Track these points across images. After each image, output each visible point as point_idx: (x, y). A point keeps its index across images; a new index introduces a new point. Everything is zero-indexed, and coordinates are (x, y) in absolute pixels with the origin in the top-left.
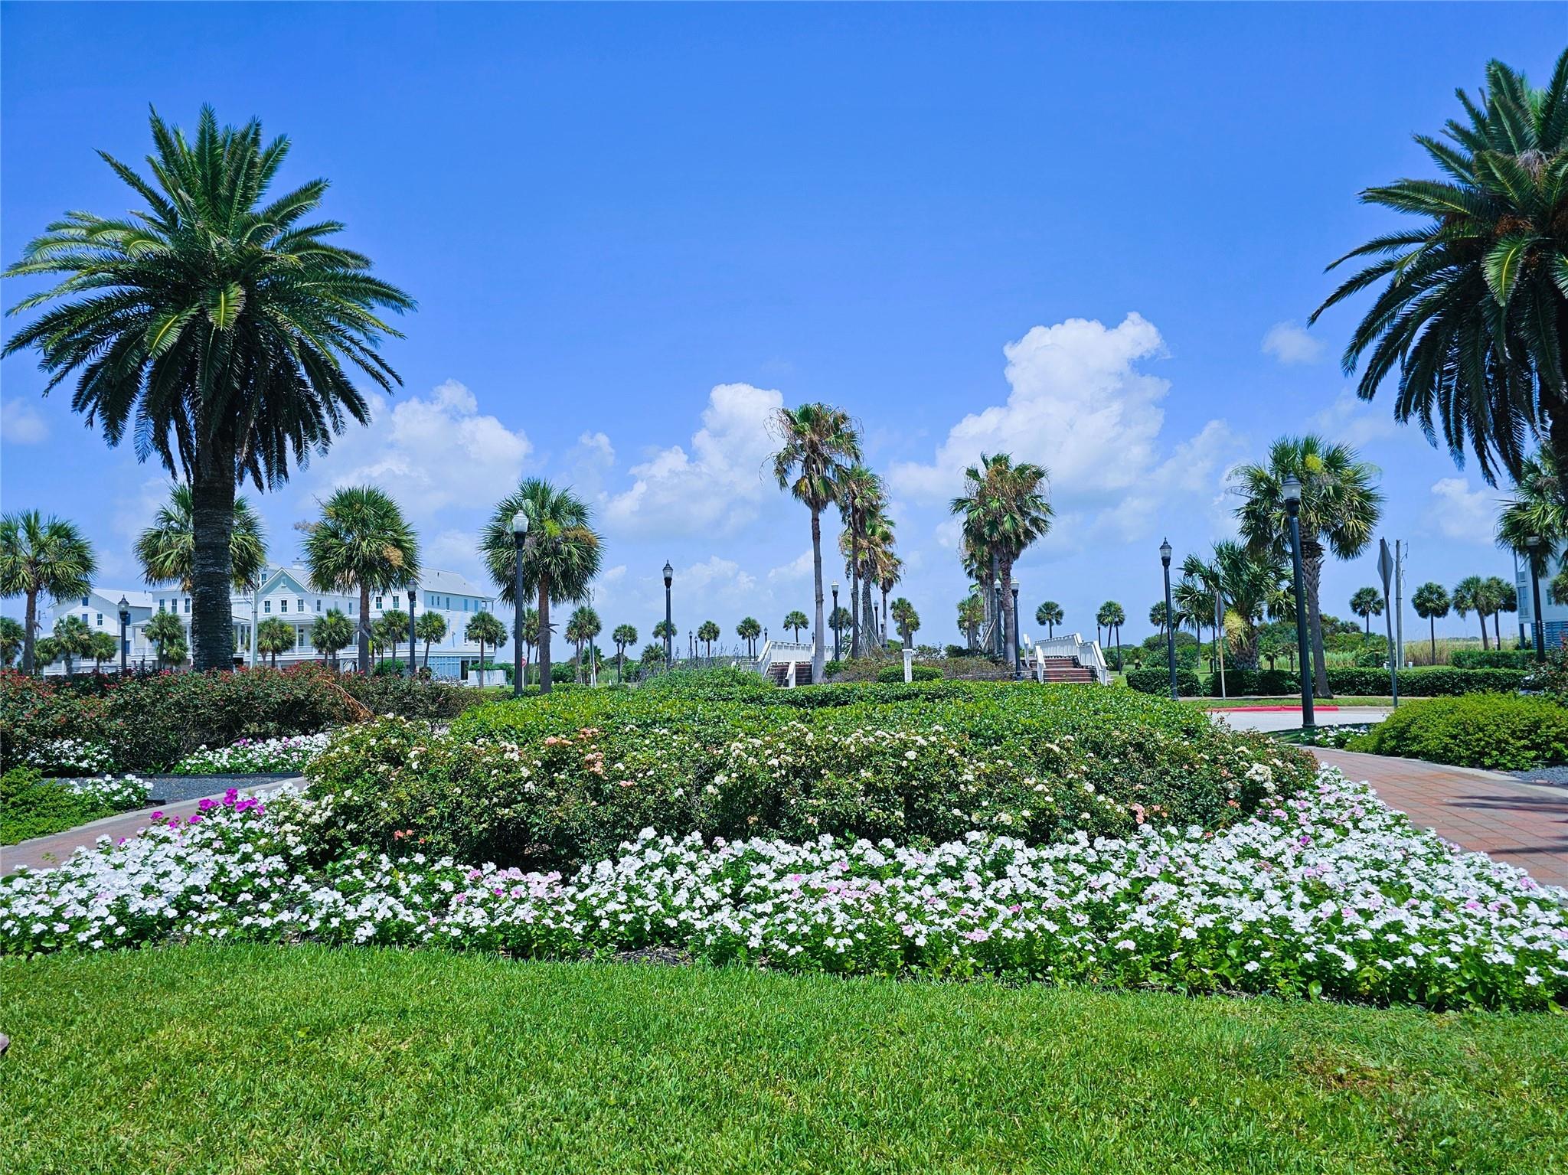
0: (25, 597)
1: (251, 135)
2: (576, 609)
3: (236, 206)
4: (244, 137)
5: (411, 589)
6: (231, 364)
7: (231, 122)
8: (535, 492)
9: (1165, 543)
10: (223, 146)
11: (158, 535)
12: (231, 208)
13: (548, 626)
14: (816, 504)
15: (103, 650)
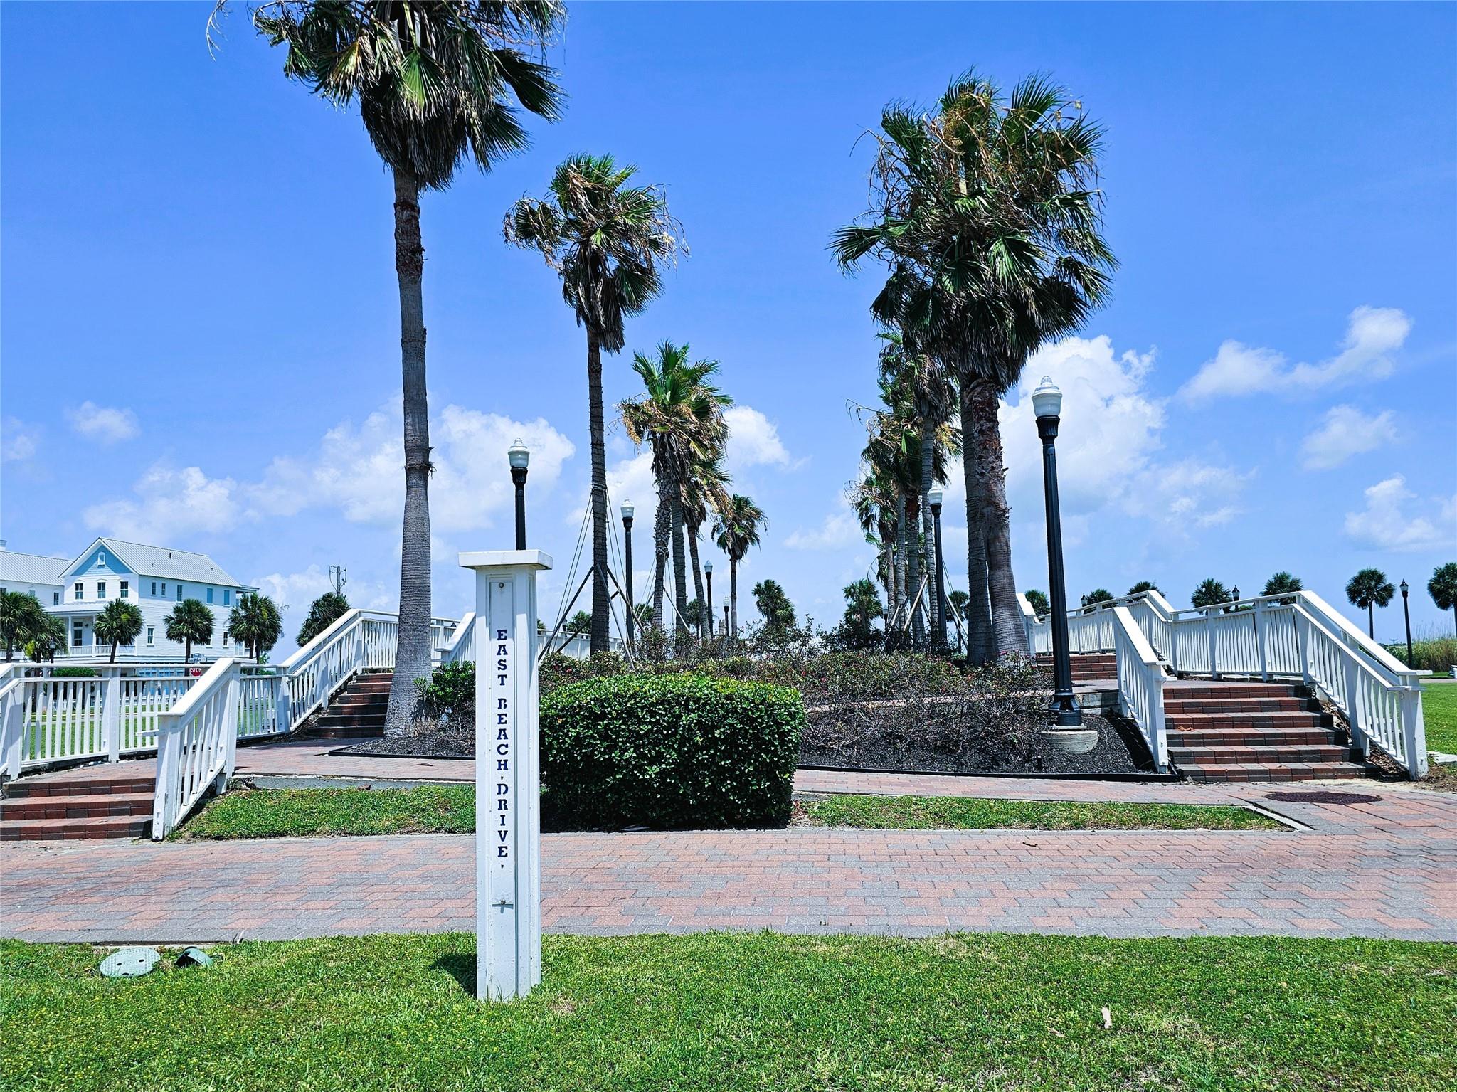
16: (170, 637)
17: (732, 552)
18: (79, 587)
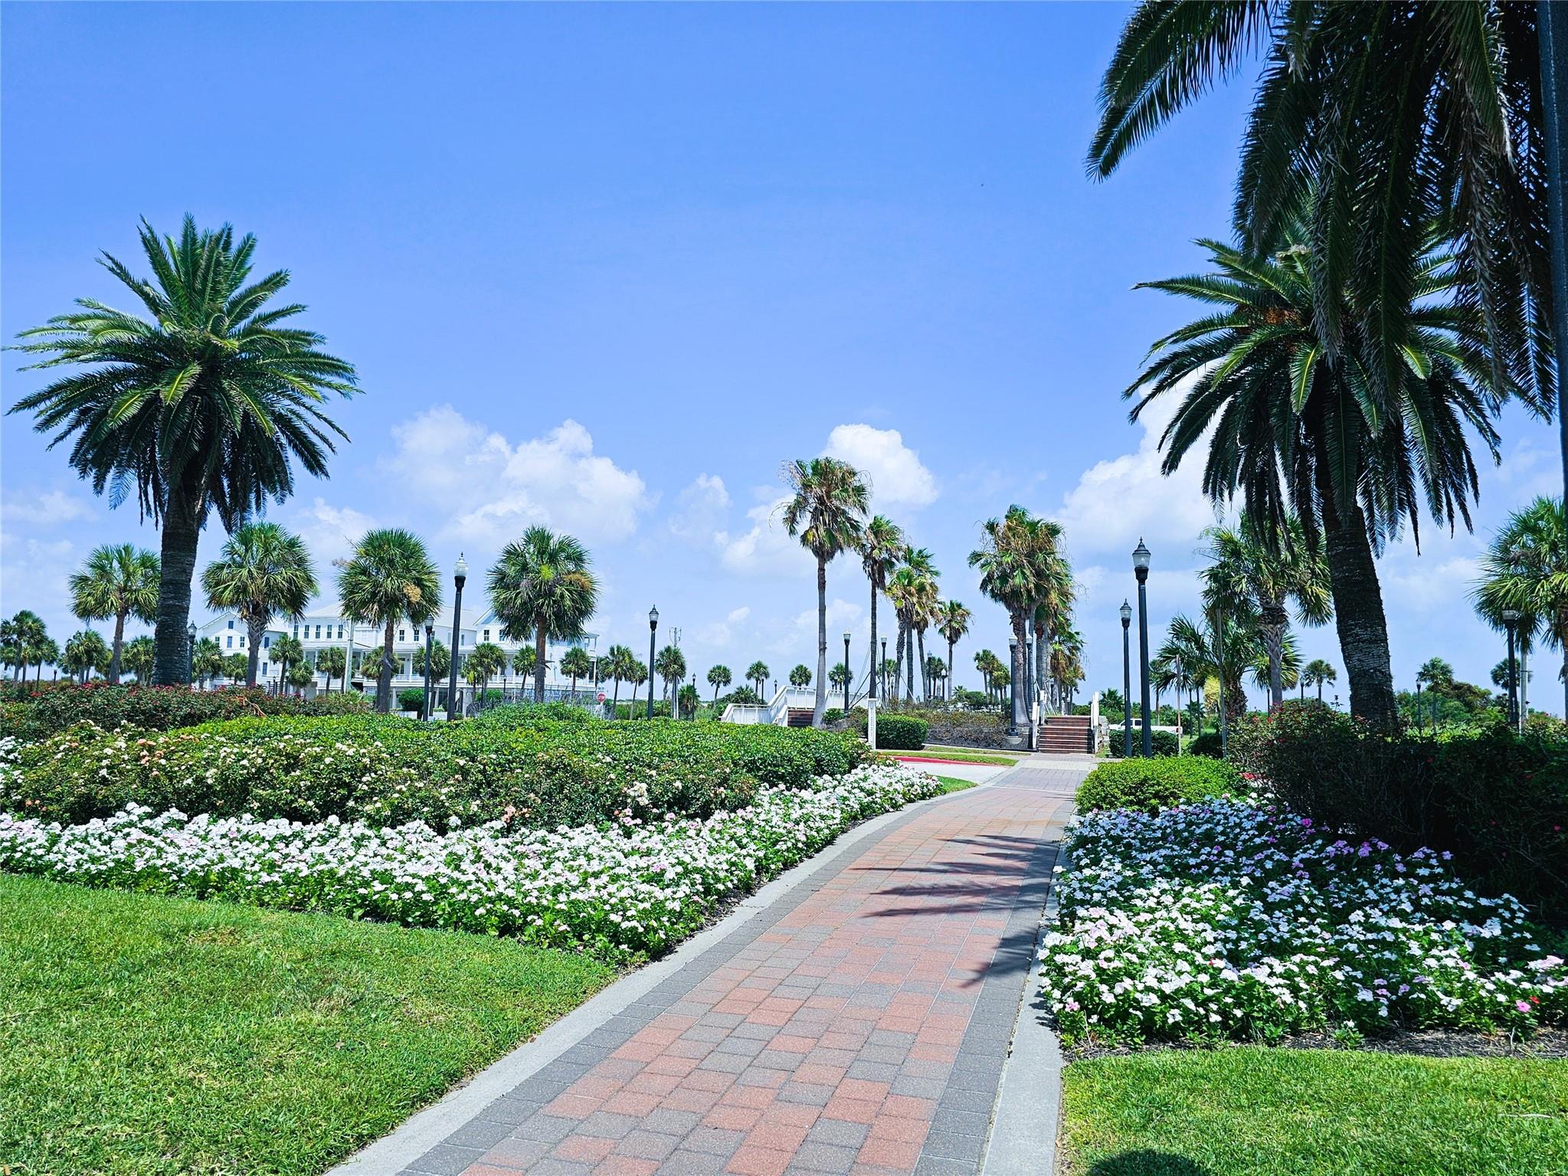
0: (114, 619)
1: (224, 238)
2: (569, 650)
3: (207, 297)
4: (218, 240)
5: (429, 623)
6: (193, 430)
7: (207, 226)
8: (538, 538)
9: (1126, 604)
10: (203, 246)
11: (221, 567)
12: (203, 299)
13: (544, 662)
14: (824, 554)
15: (240, 670)
16: (563, 673)
17: (950, 638)
18: (487, 632)
